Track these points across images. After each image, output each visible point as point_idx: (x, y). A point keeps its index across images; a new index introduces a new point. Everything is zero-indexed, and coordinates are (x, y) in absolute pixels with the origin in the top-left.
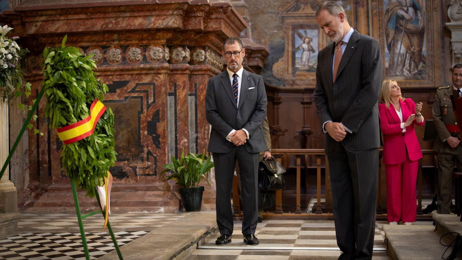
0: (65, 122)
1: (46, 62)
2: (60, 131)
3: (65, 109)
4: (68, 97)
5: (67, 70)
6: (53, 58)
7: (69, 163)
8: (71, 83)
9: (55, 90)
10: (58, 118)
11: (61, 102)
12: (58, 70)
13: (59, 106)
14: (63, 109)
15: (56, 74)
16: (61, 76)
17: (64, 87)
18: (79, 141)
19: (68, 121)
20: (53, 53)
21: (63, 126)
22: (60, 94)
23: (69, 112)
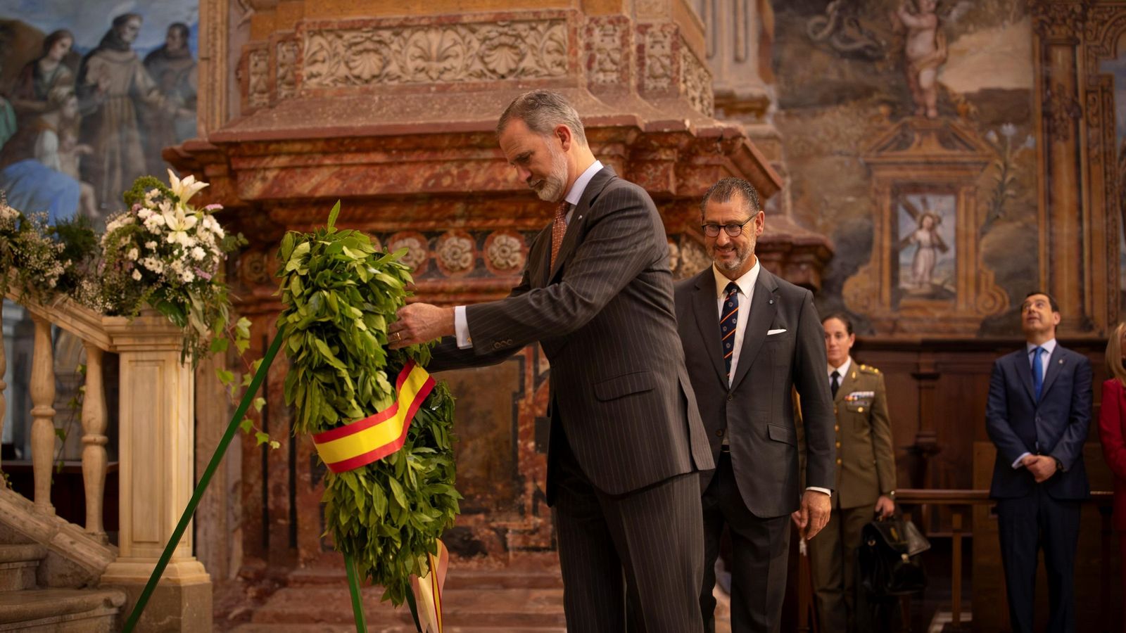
0: (334, 418)
1: (289, 268)
2: (322, 439)
3: (334, 386)
4: (342, 356)
5: (341, 289)
6: (307, 258)
7: (343, 520)
8: (352, 321)
9: (310, 338)
10: (318, 408)
11: (325, 368)
12: (317, 288)
13: (321, 377)
14: (331, 386)
15: (313, 299)
16: (326, 305)
17: (330, 331)
18: (368, 466)
19: (342, 415)
20: (305, 247)
21: (331, 427)
22: (323, 348)
23: (344, 394)
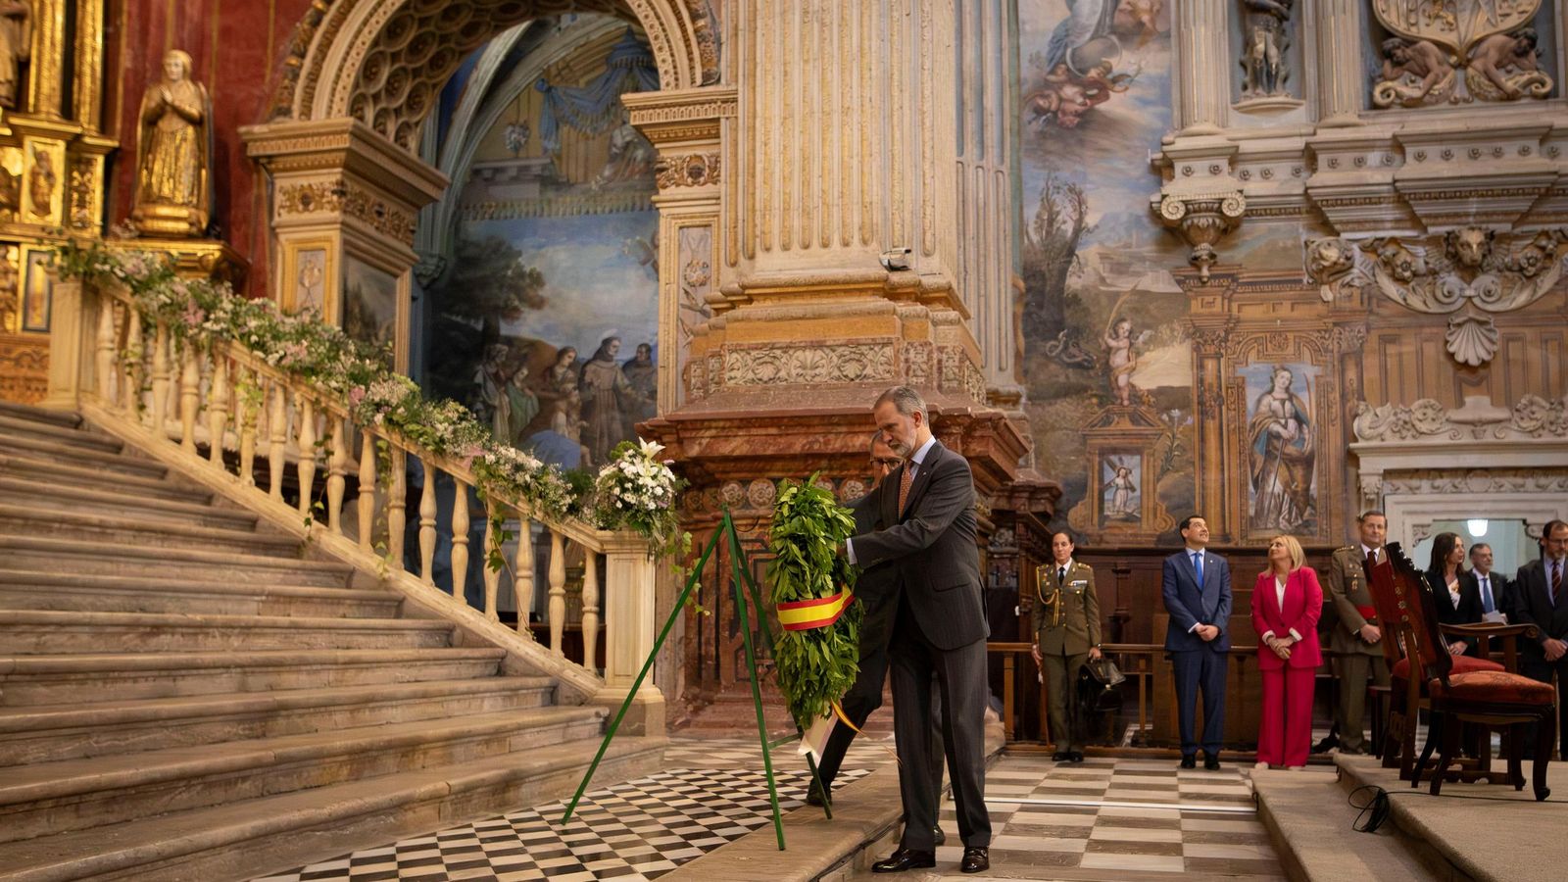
0: (794, 595)
1: (783, 499)
2: (783, 607)
3: (798, 577)
4: (806, 558)
5: (814, 518)
6: (794, 496)
7: (787, 662)
8: (816, 538)
9: (789, 542)
10: (785, 587)
11: (795, 563)
12: (799, 514)
13: (792, 569)
14: (797, 575)
15: (795, 520)
16: (803, 525)
17: (804, 541)
18: (809, 631)
19: (799, 595)
20: (794, 490)
21: (788, 599)
22: (795, 548)
23: (804, 581)
